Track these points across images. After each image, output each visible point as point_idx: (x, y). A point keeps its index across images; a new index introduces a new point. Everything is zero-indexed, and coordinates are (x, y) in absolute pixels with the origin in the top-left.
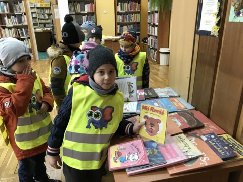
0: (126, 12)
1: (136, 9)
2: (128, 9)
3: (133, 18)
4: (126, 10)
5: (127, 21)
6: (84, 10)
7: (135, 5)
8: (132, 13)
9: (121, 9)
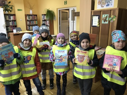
0: (31, 20)
1: (35, 19)
2: (32, 19)
3: (34, 23)
4: (31, 19)
5: (32, 24)
6: (11, 19)
7: (35, 17)
8: (33, 20)
9: (29, 19)
